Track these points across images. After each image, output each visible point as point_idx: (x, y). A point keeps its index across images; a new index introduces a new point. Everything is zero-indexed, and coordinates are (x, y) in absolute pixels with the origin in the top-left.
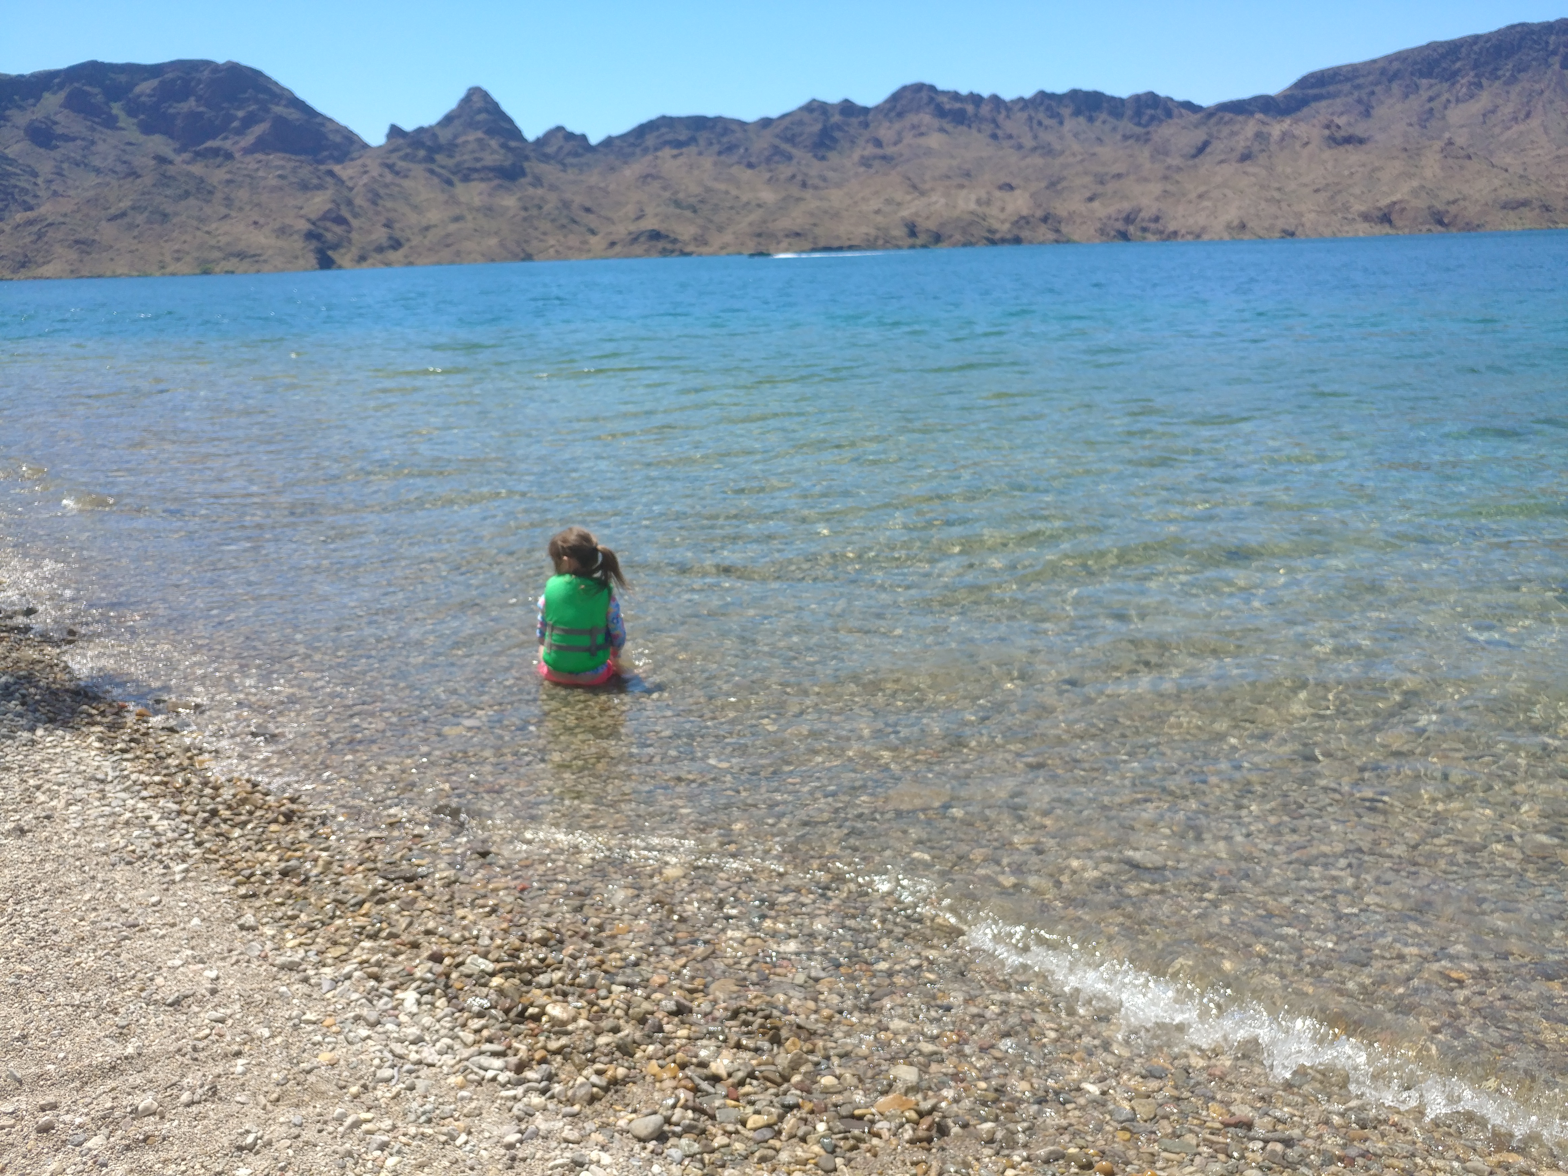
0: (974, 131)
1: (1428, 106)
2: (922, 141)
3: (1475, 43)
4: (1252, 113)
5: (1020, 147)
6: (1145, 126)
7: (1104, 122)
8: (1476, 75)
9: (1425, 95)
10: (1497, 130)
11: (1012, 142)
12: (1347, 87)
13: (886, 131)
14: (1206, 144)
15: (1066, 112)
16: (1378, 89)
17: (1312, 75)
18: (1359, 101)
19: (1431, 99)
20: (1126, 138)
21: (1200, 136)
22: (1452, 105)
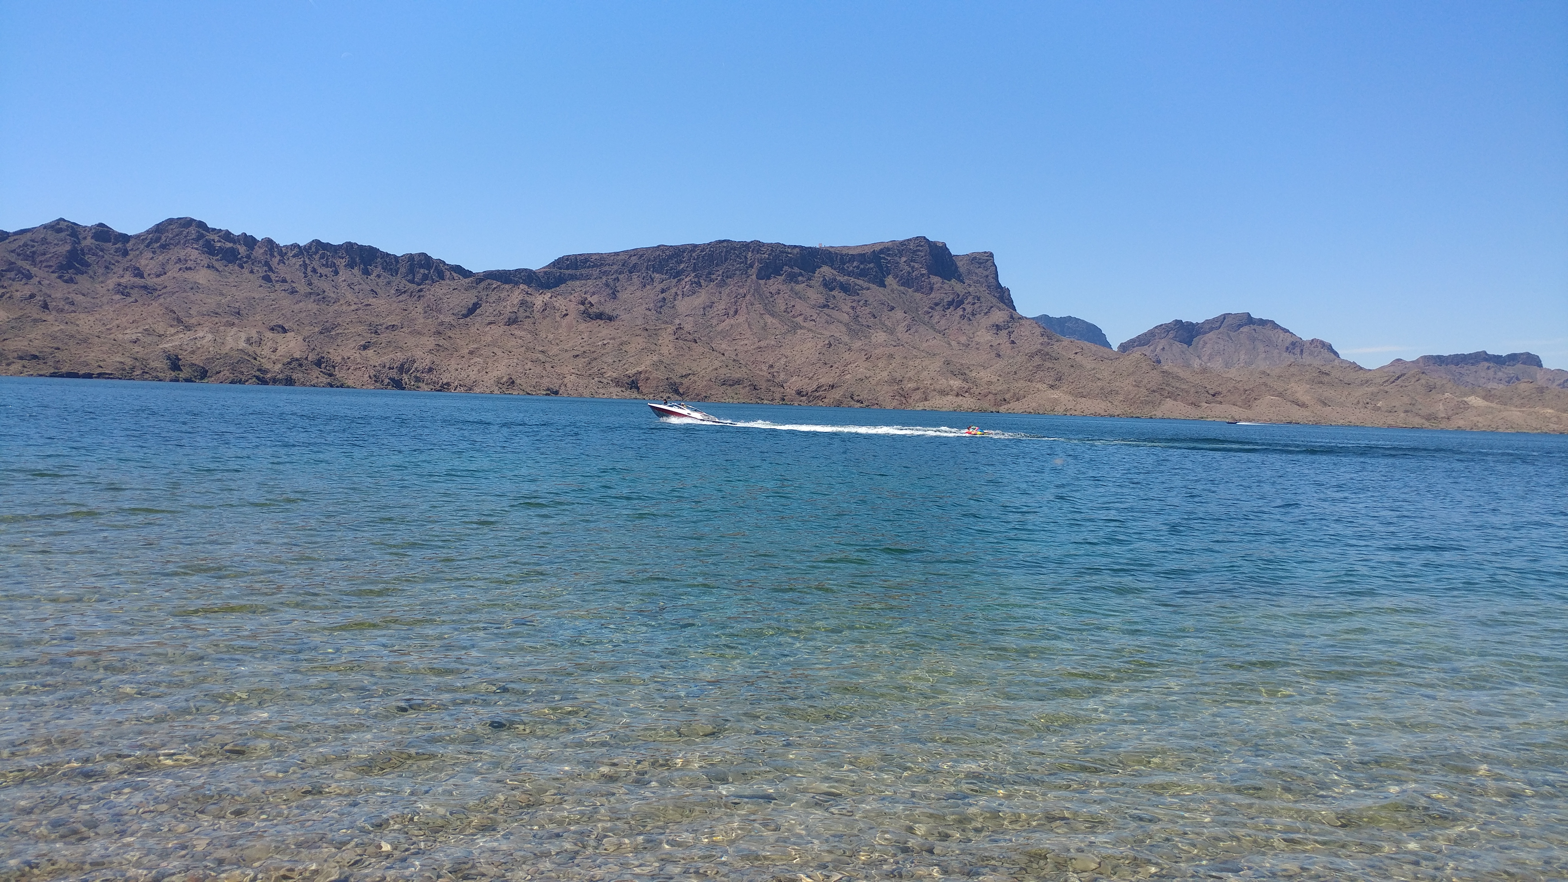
0: (245, 271)
1: (661, 296)
2: (188, 275)
3: (694, 251)
4: (517, 284)
5: (293, 292)
6: (419, 285)
7: (379, 276)
8: (696, 276)
9: (659, 287)
10: (714, 322)
11: (286, 286)
12: (596, 272)
13: (147, 262)
14: (476, 306)
15: (341, 263)
16: (621, 277)
17: (567, 258)
18: (607, 285)
19: (663, 291)
20: (399, 292)
21: (470, 298)
22: (680, 297)
